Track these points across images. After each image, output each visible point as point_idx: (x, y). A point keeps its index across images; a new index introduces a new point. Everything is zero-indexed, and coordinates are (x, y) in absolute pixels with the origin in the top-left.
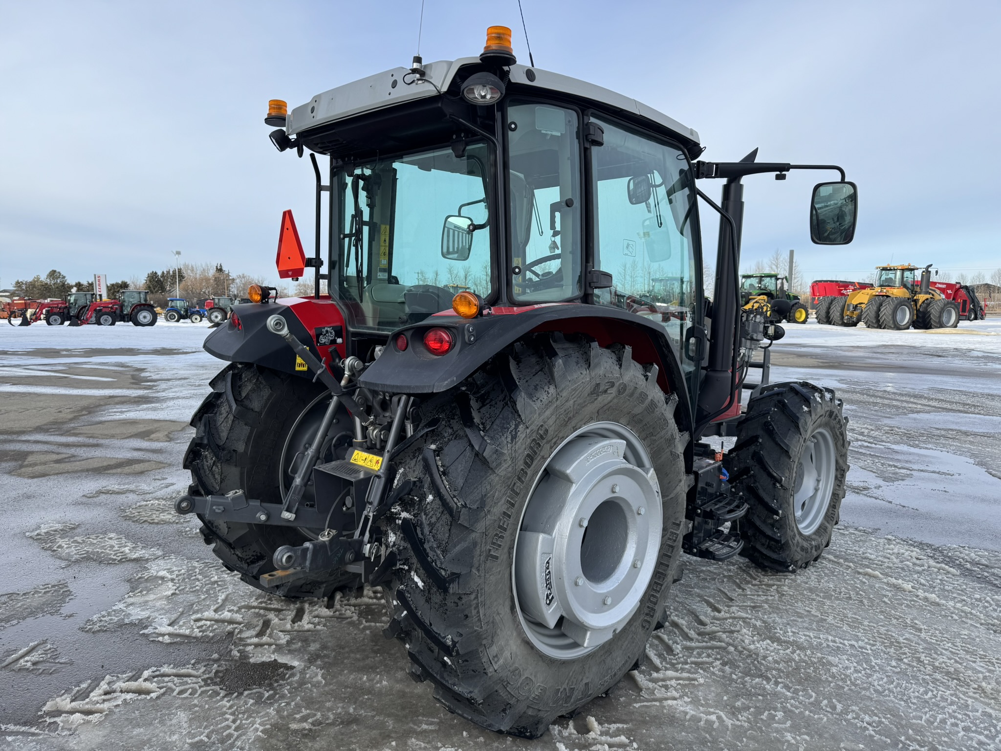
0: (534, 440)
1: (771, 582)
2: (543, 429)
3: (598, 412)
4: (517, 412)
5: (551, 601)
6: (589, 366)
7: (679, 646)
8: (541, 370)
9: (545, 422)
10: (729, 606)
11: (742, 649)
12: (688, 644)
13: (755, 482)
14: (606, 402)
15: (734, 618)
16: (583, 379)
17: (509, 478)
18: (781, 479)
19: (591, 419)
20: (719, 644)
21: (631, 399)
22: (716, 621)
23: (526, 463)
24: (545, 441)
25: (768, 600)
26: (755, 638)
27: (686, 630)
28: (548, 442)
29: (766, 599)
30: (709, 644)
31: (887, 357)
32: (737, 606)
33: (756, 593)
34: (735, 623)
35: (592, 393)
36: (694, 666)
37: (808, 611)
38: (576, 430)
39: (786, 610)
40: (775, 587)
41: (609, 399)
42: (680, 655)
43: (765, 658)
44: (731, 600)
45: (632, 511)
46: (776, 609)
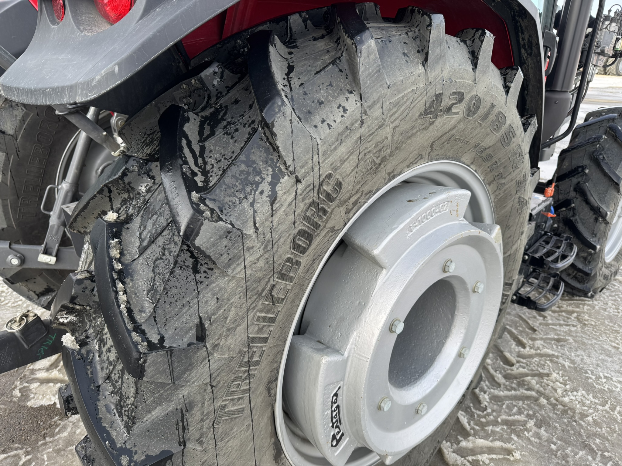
0: (312, 203)
1: (570, 308)
2: (332, 182)
3: (432, 146)
4: (276, 149)
5: (338, 441)
6: (426, 59)
7: (486, 396)
8: (333, 63)
9: (335, 169)
10: (533, 339)
11: (554, 402)
12: (496, 392)
13: (574, 215)
14: (447, 127)
15: (541, 355)
16: (413, 83)
17: (260, 280)
18: (606, 214)
19: (420, 158)
20: (529, 393)
21: (484, 124)
22: (522, 360)
23: (296, 246)
24: (336, 202)
25: (571, 331)
26: (568, 387)
27: (492, 371)
28: (341, 204)
29: (569, 330)
30: (518, 392)
31: (615, 95)
32: (541, 339)
33: (557, 322)
34: (542, 362)
35: (426, 112)
36: (505, 427)
37: (615, 347)
38: (394, 177)
39: (592, 344)
40: (575, 315)
41: (453, 122)
42: (489, 410)
43: (583, 416)
44: (534, 330)
45: (466, 289)
46: (581, 345)
